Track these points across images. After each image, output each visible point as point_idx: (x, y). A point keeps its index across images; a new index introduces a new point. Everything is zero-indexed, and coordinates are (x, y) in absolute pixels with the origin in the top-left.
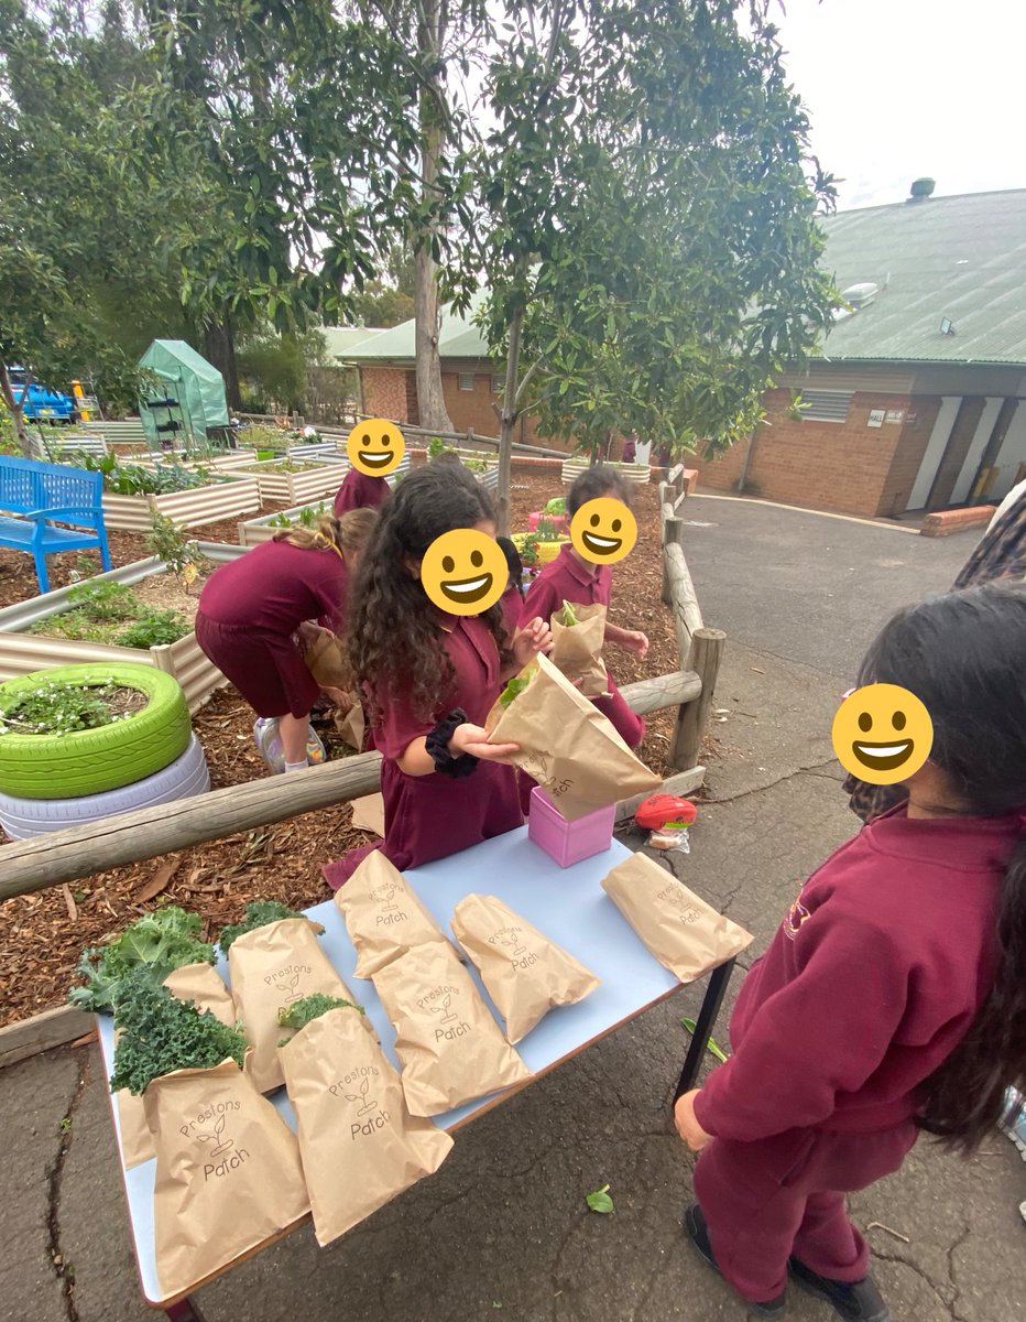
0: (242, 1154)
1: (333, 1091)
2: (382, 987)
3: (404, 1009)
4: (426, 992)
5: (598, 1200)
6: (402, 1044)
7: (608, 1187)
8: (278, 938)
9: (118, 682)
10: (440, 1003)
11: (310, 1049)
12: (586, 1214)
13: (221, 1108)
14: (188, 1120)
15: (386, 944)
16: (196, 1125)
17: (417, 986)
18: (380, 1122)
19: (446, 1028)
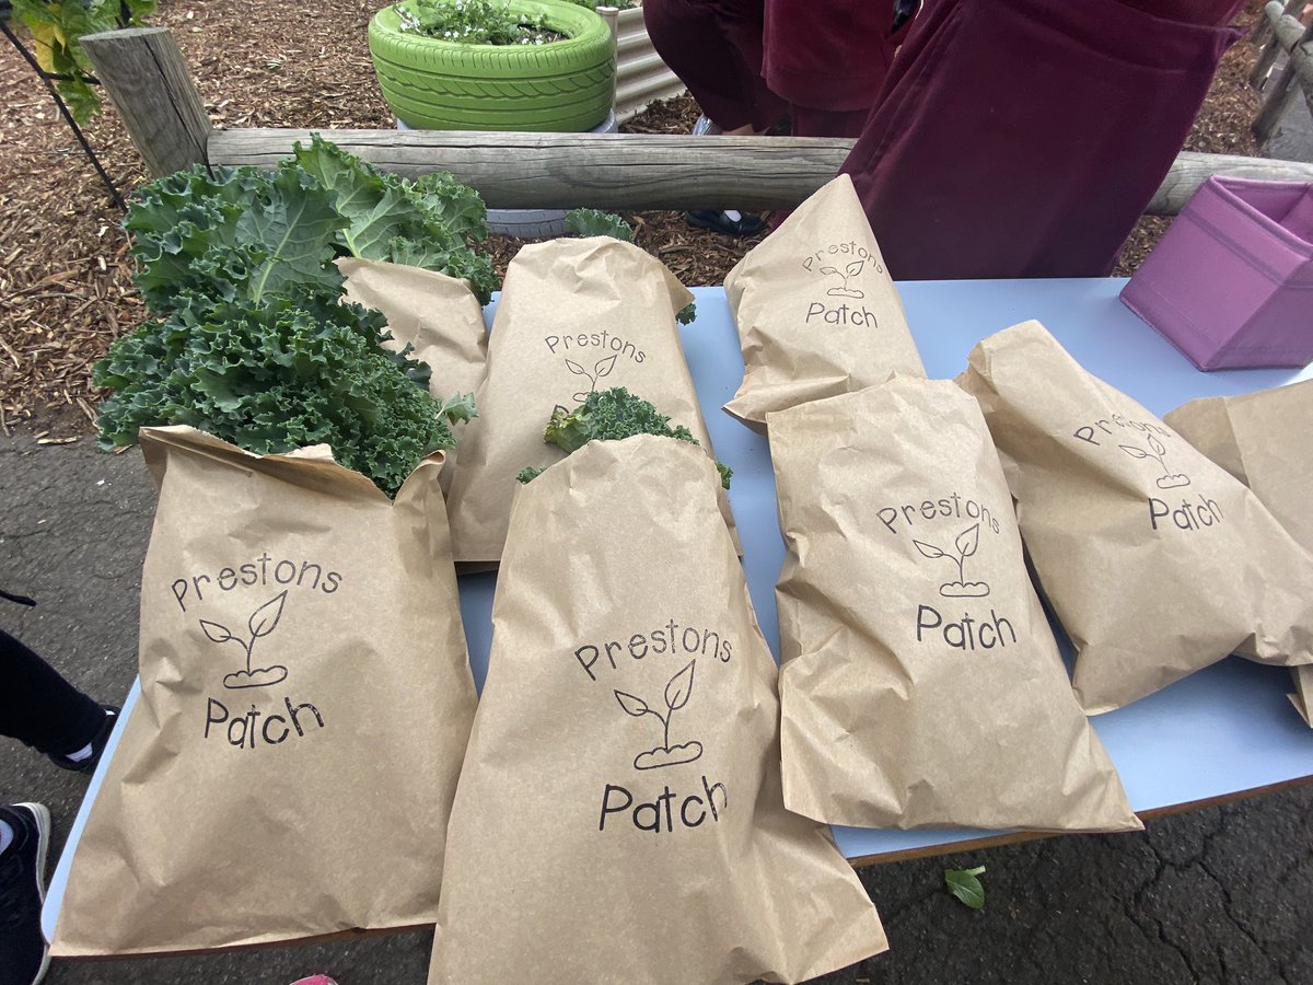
0: (302, 714)
1: (586, 658)
2: (784, 446)
3: (837, 514)
4: (912, 495)
5: (962, 881)
6: (801, 591)
7: (982, 869)
8: (597, 271)
9: (548, 22)
10: (947, 535)
11: (566, 515)
12: (938, 891)
13: (285, 572)
14: (195, 569)
15: (815, 363)
16: (210, 589)
17: (890, 470)
18: (694, 811)
19: (954, 611)
